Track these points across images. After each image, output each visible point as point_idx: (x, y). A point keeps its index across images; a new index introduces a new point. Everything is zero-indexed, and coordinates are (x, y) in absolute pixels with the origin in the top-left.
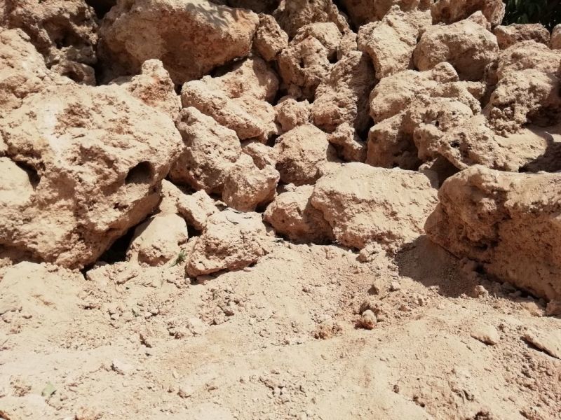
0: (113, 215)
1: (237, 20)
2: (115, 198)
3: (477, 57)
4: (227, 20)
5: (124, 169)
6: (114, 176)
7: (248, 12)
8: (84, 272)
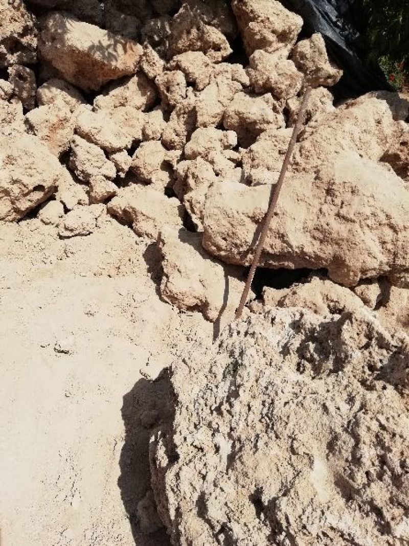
0: (28, 204)
1: (125, 51)
2: (28, 197)
3: (258, 127)
4: (118, 55)
5: (31, 188)
6: (27, 191)
7: (135, 44)
8: (18, 223)
